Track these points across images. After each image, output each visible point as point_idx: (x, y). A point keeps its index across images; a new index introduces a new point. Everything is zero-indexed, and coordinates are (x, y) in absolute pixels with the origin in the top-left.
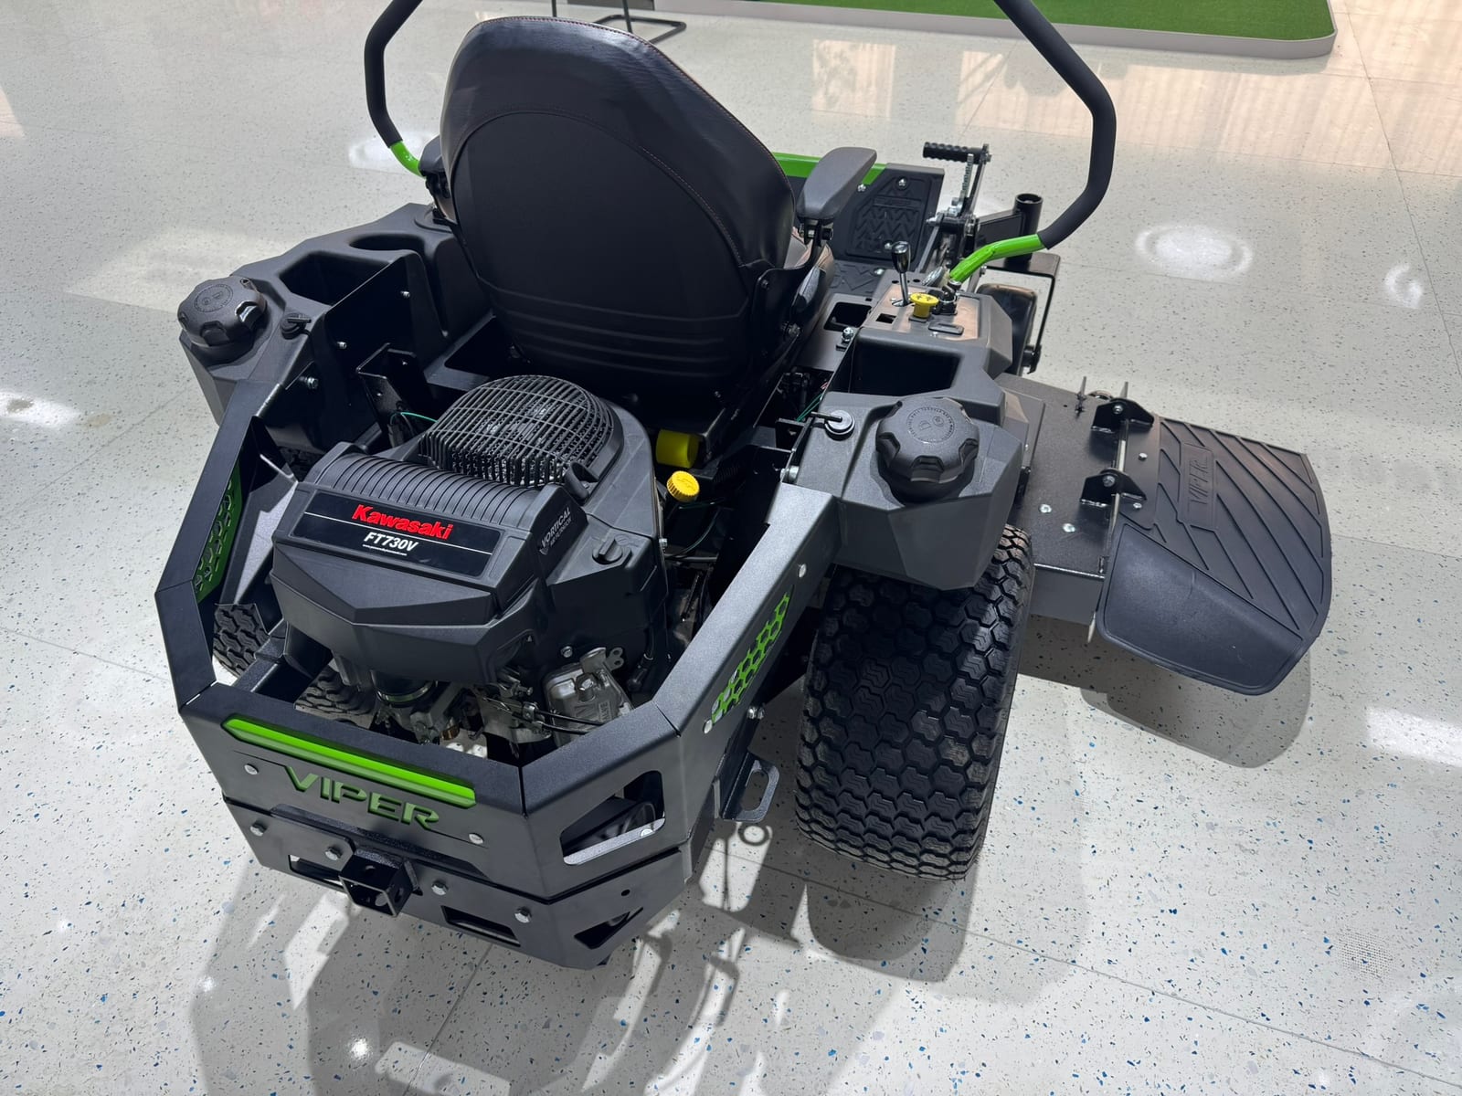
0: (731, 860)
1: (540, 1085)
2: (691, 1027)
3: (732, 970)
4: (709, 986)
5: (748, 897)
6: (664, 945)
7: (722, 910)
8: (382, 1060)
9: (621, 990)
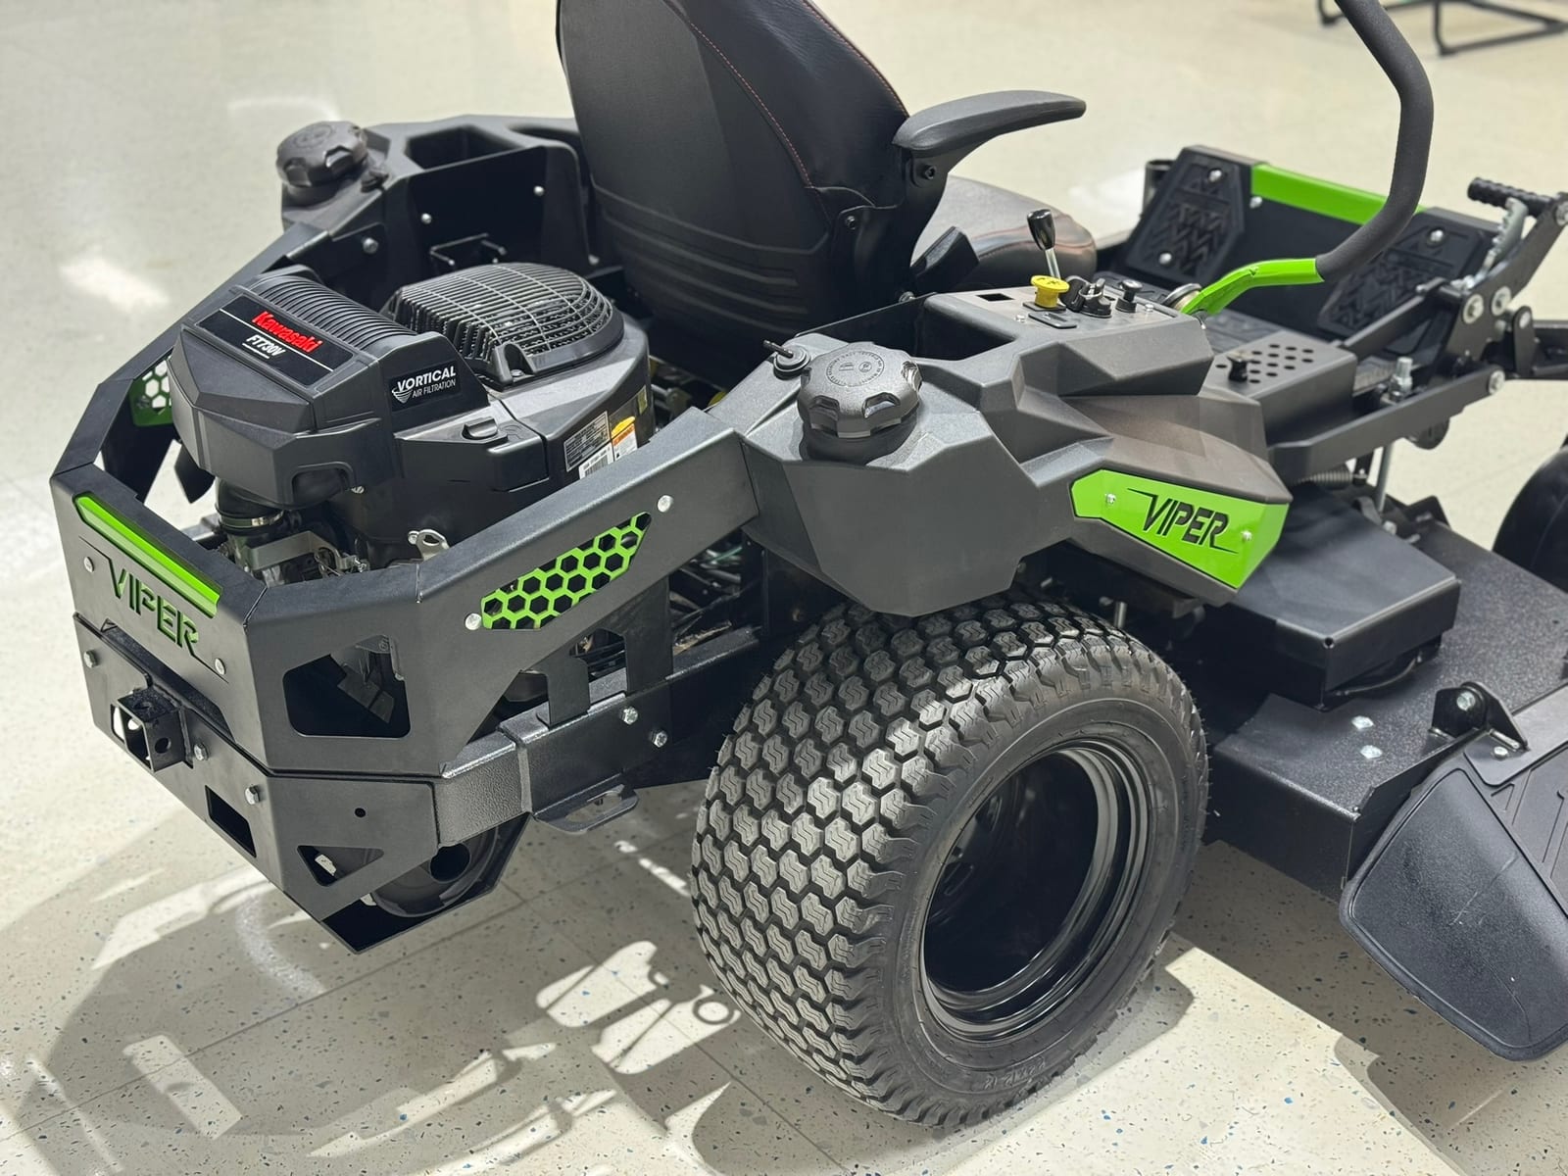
0: (663, 1022)
1: (269, 1131)
2: (472, 1152)
3: (565, 1123)
4: (525, 1126)
5: (649, 1066)
6: (510, 1070)
7: (607, 1065)
8: (137, 1045)
9: (427, 1087)
